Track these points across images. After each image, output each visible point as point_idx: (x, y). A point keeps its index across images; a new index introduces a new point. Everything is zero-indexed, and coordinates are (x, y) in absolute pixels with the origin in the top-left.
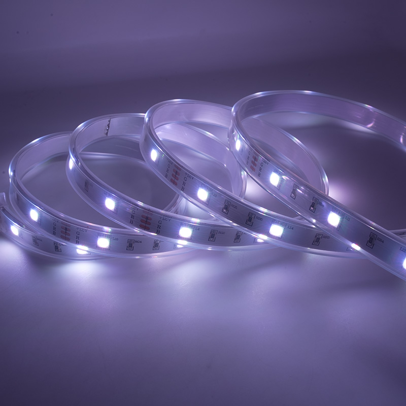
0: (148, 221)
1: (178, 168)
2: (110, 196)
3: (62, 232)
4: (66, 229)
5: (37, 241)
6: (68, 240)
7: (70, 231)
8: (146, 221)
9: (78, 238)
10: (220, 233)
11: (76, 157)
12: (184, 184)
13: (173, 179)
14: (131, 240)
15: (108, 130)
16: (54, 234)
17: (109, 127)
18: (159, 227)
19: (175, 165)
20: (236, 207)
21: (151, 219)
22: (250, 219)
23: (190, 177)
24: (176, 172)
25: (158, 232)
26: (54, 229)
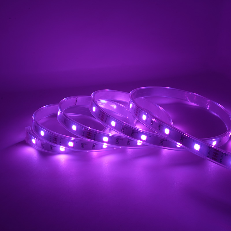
0: (90, 134)
1: (104, 113)
2: (74, 124)
3: (54, 140)
4: (55, 138)
5: (43, 145)
6: (56, 143)
7: (57, 139)
8: (89, 135)
9: (60, 142)
10: (120, 140)
11: (61, 110)
12: (106, 120)
13: (102, 118)
14: (83, 143)
15: (76, 102)
16: (50, 141)
17: (77, 101)
18: (94, 137)
19: (103, 112)
20: (127, 128)
21: (91, 134)
22: (133, 133)
23: (108, 117)
24: (103, 115)
25: (94, 140)
26: (51, 139)
